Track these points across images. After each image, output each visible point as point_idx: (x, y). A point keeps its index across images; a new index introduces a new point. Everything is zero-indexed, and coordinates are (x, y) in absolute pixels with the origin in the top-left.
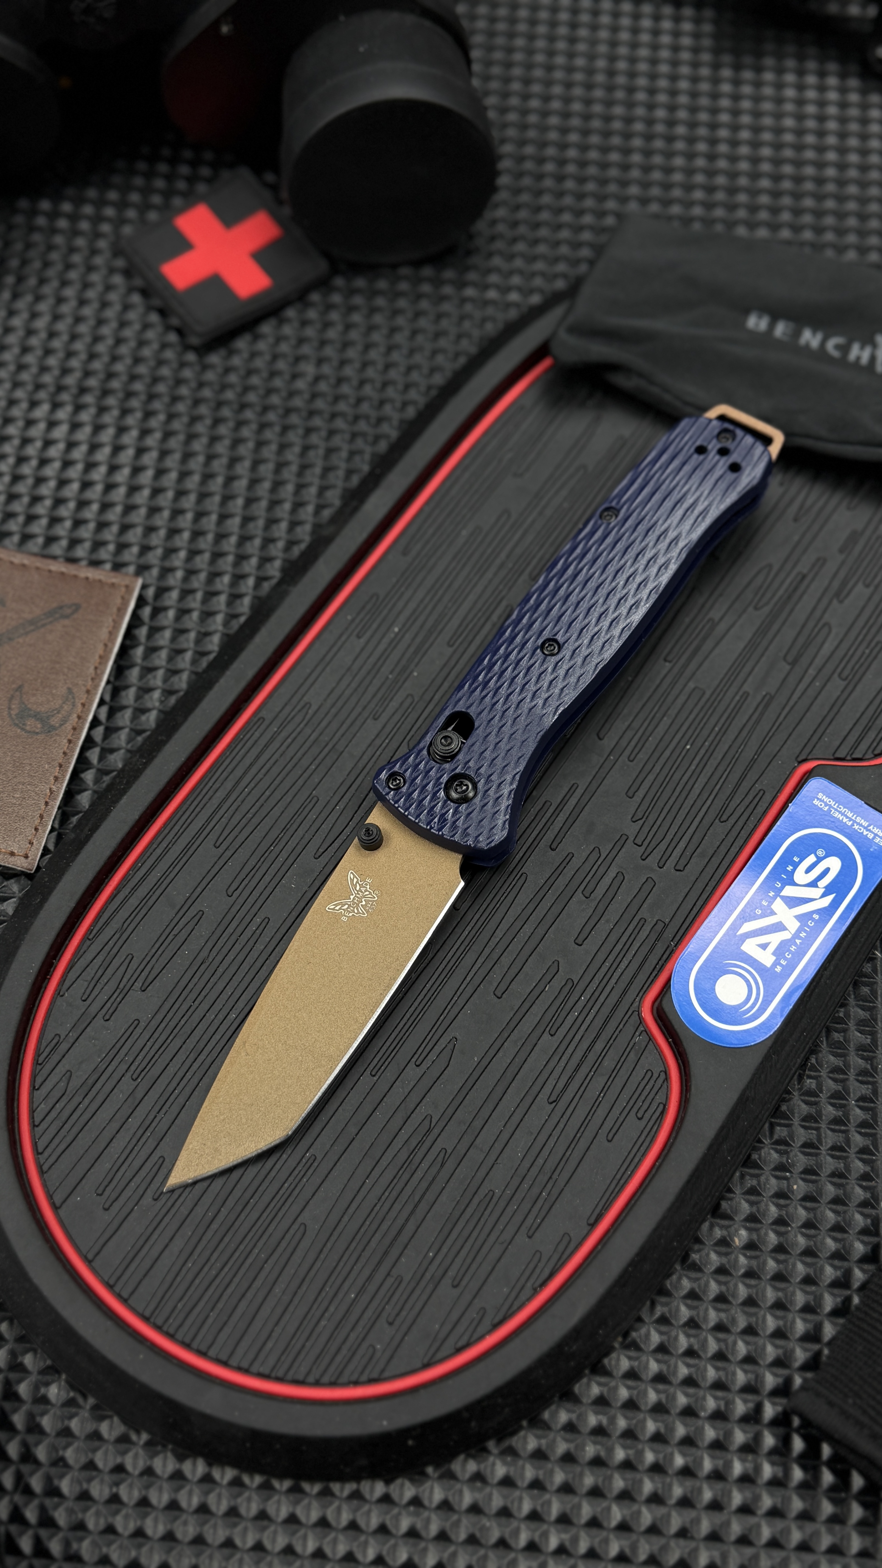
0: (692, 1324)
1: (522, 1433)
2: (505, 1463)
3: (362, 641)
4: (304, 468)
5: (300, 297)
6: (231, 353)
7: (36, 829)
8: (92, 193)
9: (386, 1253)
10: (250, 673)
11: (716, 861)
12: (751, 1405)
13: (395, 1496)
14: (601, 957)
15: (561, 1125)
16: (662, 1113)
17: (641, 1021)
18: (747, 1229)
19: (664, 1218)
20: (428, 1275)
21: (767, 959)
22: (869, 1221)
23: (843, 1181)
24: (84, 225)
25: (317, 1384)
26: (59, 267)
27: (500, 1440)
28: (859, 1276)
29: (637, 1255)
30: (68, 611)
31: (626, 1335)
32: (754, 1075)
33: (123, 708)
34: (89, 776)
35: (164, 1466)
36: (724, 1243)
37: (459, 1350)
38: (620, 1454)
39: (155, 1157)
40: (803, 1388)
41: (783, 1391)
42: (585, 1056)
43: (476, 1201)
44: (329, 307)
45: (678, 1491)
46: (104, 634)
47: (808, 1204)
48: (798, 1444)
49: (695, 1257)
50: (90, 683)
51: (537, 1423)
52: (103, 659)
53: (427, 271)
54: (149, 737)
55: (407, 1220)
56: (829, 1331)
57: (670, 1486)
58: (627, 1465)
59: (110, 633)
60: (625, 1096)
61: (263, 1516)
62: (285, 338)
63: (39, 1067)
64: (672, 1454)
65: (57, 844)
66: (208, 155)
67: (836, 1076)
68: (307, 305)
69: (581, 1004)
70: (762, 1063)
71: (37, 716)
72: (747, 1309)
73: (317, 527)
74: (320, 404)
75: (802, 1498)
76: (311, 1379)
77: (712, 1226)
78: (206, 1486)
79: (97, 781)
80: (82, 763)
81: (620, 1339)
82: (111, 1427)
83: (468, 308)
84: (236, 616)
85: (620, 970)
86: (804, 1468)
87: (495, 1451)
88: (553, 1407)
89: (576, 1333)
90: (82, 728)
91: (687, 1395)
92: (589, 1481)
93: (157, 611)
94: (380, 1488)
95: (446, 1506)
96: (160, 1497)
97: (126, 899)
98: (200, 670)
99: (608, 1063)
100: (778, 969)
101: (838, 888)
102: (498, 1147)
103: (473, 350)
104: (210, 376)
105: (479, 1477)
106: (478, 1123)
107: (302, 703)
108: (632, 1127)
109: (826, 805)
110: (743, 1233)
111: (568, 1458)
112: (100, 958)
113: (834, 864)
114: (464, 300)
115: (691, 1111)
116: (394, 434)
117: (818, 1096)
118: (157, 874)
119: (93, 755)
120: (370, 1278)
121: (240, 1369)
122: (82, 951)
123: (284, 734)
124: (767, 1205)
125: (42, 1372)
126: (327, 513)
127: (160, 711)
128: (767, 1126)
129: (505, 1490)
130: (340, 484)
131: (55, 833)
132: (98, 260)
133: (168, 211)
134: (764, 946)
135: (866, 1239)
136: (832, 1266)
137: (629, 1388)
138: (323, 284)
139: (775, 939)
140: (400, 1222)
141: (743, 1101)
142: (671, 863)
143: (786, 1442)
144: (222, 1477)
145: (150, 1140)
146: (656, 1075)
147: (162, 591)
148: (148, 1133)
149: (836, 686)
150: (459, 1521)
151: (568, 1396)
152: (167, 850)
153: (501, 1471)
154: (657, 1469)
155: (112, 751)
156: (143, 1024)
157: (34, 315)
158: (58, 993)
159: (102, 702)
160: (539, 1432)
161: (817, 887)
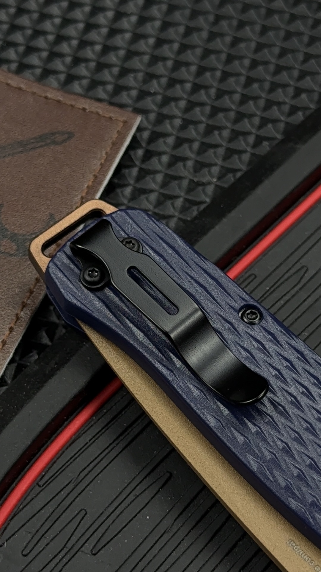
10: (249, 224)
30: (59, 138)
46: (96, 165)
84: (232, 170)
93: (148, 155)
107: (298, 266)
112: (50, 508)
122: (29, 498)
131: (14, 365)
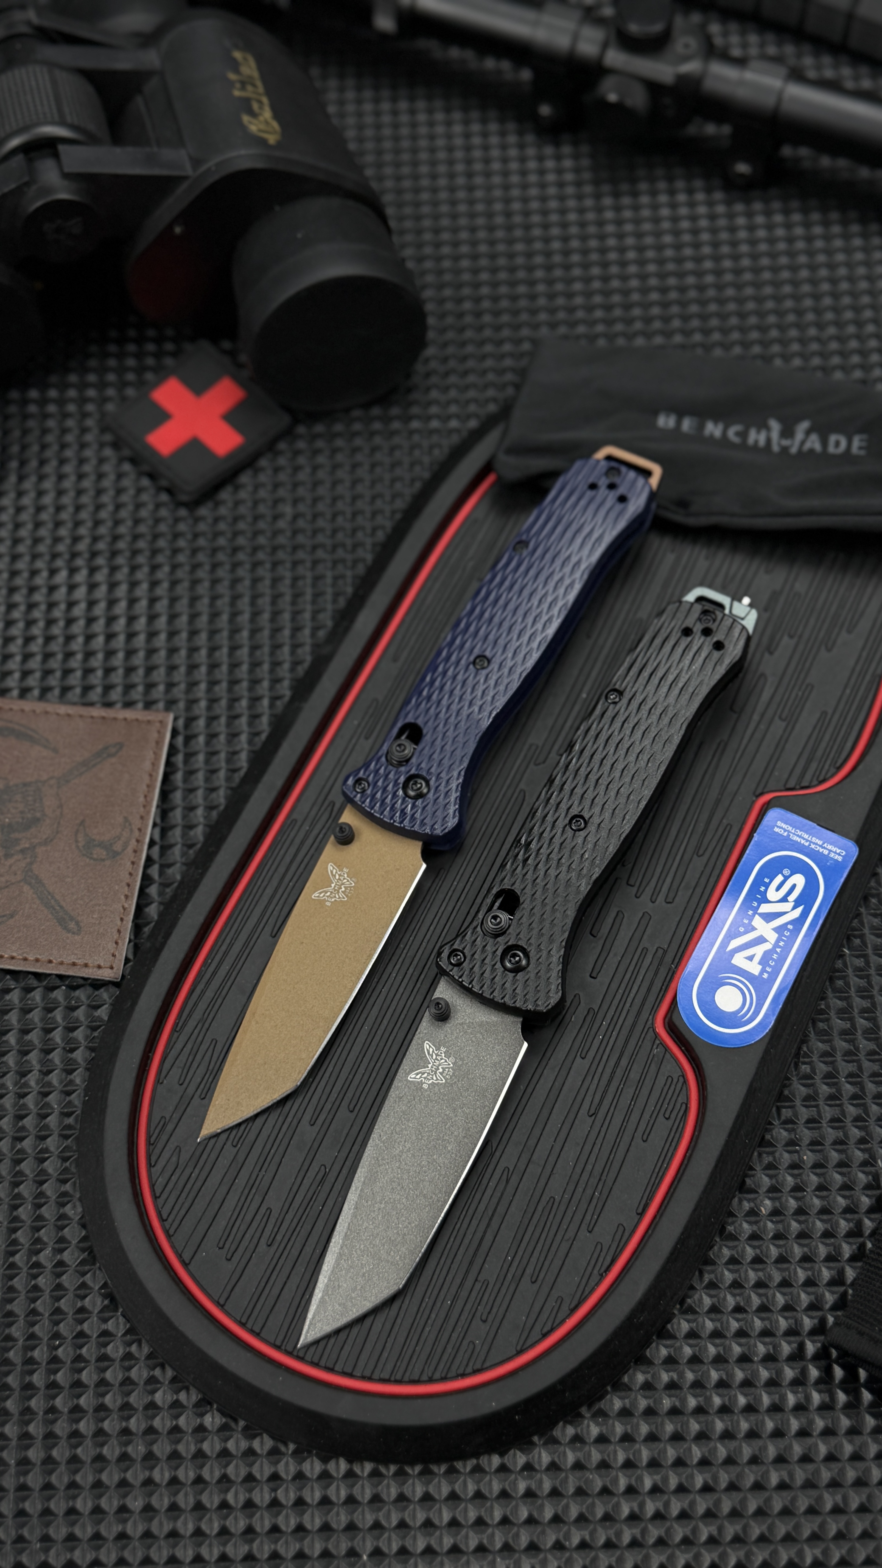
0: (736, 1285)
1: (608, 1397)
2: (597, 1424)
3: (371, 741)
4: (296, 596)
5: (270, 447)
6: (217, 504)
7: (117, 943)
8: (73, 378)
9: (471, 1263)
10: (279, 783)
11: (699, 891)
12: (795, 1345)
13: (510, 1465)
14: (614, 986)
15: (602, 1134)
16: (685, 1111)
17: (657, 1035)
18: (770, 1198)
19: (701, 1199)
20: (510, 1276)
21: (754, 968)
22: (870, 1177)
23: (844, 1147)
24: (71, 408)
26: (55, 448)
27: (590, 1406)
28: (868, 1224)
29: (682, 1234)
30: (113, 750)
31: (682, 1302)
32: (758, 1069)
33: (173, 827)
34: (153, 890)
35: (312, 1469)
36: (753, 1213)
37: (545, 1335)
38: (692, 1402)
39: (263, 1210)
40: (836, 1324)
41: (820, 1329)
42: (613, 1072)
43: (540, 1208)
44: (297, 453)
45: (744, 1426)
46: (147, 765)
47: (818, 1171)
48: (838, 1372)
49: (730, 1228)
50: (142, 809)
51: (618, 1386)
52: (150, 787)
53: (376, 411)
54: (201, 850)
55: (485, 1232)
56: (850, 1274)
57: (738, 1422)
58: (700, 1410)
59: (153, 764)
60: (652, 1101)
61: (402, 1498)
62: (263, 485)
63: (152, 1147)
64: (735, 1396)
65: (135, 954)
66: (170, 332)
67: (826, 1059)
68: (278, 453)
69: (603, 1029)
70: (763, 1058)
71: (101, 845)
72: (779, 1266)
73: (316, 646)
74: (301, 539)
75: (848, 1416)
76: (425, 1377)
77: (740, 1201)
78: (350, 1481)
79: (160, 894)
80: (146, 880)
81: (678, 1306)
82: (262, 1443)
83: (416, 438)
84: (257, 734)
85: (632, 995)
86: (846, 1391)
87: (588, 1415)
88: (631, 1371)
89: (642, 1306)
90: (142, 851)
91: (740, 1345)
92: (669, 1428)
93: (188, 739)
94: (496, 1460)
95: (553, 1467)
96: (313, 1495)
97: (203, 992)
98: (234, 785)
99: (634, 1075)
100: (765, 976)
101: (805, 899)
102: (552, 1159)
103: (427, 475)
104: (202, 527)
105: (577, 1439)
106: (532, 1142)
108: (662, 1127)
109: (785, 830)
110: (768, 1202)
111: (650, 1412)
112: (189, 1046)
113: (799, 880)
114: (411, 433)
115: (710, 1105)
116: (369, 558)
117: (813, 1078)
118: (225, 967)
119: (154, 871)
120: (461, 1285)
121: (363, 1378)
122: (172, 1043)
123: (315, 832)
124: (784, 1176)
125: (197, 1405)
126: (321, 634)
127: (205, 825)
128: (774, 1109)
129: (602, 1447)
130: (329, 607)
132: (89, 437)
133: (141, 384)
134: (750, 958)
135: (869, 1192)
136: (845, 1219)
137: (691, 1346)
138: (288, 433)
139: (759, 951)
140: (479, 1235)
141: (751, 1092)
142: (661, 898)
143: (828, 1372)
144: (363, 1471)
145: (256, 1197)
146: (675, 1080)
147: (190, 721)
148: (254, 1191)
149: (779, 726)
150: (567, 1477)
151: (642, 1360)
152: (231, 945)
153: (595, 1431)
154: (724, 1410)
155: (169, 866)
157: (40, 494)
158: (158, 1082)
159: (155, 825)
160: (623, 1394)
161: (787, 901)
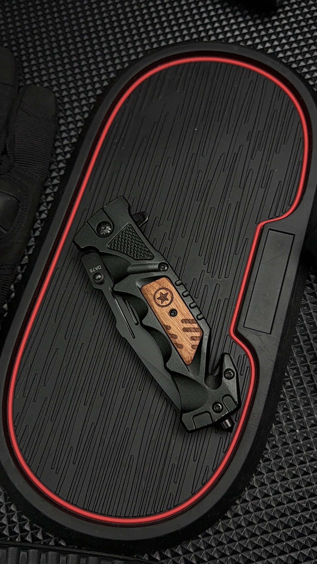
9: (166, 456)
11: (239, 270)
16: (250, 370)
17: (231, 338)
20: (184, 460)
25: (155, 514)
37: (204, 485)
39: (69, 448)
63: (16, 427)
76: (153, 513)
85: (217, 322)
120: (163, 467)
121: (125, 517)
142: (223, 276)
145: (65, 442)
149: (262, 191)
156: (49, 399)
158: (14, 397)
